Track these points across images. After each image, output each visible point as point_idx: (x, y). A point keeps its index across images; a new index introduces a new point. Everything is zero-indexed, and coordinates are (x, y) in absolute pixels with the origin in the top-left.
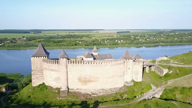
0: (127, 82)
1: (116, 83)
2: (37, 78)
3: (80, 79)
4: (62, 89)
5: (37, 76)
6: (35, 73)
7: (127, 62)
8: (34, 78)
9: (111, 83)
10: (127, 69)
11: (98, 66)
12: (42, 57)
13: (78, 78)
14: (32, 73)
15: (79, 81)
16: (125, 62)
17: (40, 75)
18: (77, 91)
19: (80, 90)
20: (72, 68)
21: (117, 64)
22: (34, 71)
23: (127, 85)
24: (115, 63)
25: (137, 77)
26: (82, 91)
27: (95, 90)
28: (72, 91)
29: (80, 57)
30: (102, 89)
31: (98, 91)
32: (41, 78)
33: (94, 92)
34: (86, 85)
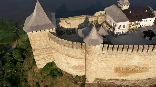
2: (43, 59)
3: (117, 70)
5: (42, 56)
6: (38, 53)
8: (39, 59)
13: (114, 68)
14: (34, 53)
17: (47, 55)
18: (111, 81)
19: (115, 81)
20: (108, 56)
22: (37, 51)
26: (119, 83)
27: (138, 80)
28: (102, 82)
29: (101, 14)
30: (149, 79)
31: (142, 81)
32: (49, 57)
33: (137, 84)
34: (127, 76)
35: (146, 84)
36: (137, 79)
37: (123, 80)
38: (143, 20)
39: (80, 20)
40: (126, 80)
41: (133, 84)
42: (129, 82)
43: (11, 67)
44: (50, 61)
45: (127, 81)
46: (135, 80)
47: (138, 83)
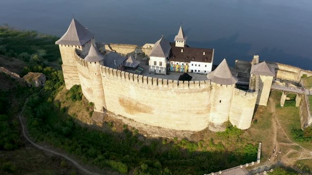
0: (212, 125)
1: (187, 124)
2: (71, 79)
4: (96, 109)
6: (67, 70)
7: (217, 88)
8: (67, 77)
9: (177, 122)
10: (215, 101)
11: (150, 89)
12: (74, 47)
13: (118, 99)
14: (63, 69)
15: (121, 105)
16: (213, 87)
17: (75, 75)
18: (119, 118)
19: (123, 118)
20: (108, 80)
21: (191, 92)
22: (66, 67)
23: (211, 129)
24: (186, 88)
25: (236, 119)
26: (126, 122)
27: (146, 125)
28: (111, 116)
29: (150, 47)
30: (159, 127)
31: (150, 128)
32: (76, 78)
33: (143, 129)
34: (133, 114)
35: (155, 133)
36: (145, 123)
37: (130, 119)
38: (192, 62)
39: (127, 49)
40: (133, 120)
41: (140, 128)
42: (136, 124)
43: (50, 85)
44: (78, 84)
45: (134, 122)
46: (143, 124)
47: (145, 129)
